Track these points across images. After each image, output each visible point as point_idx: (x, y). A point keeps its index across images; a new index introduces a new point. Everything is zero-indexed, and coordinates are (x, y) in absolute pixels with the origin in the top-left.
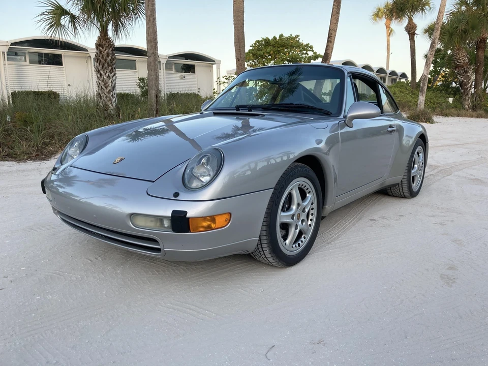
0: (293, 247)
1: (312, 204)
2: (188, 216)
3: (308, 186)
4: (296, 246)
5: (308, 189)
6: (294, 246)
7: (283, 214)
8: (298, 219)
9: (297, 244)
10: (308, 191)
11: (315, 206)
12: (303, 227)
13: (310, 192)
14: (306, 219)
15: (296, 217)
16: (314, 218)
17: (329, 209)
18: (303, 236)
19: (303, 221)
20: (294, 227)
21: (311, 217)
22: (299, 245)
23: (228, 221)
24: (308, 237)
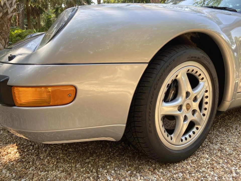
0: (182, 140)
1: (206, 91)
2: (9, 83)
4: (186, 139)
6: (183, 138)
7: (165, 104)
8: (188, 109)
9: (187, 136)
10: (201, 77)
11: (210, 94)
12: (195, 118)
13: (203, 79)
14: (198, 109)
15: (184, 108)
16: (208, 106)
17: (228, 104)
18: (196, 126)
19: (194, 112)
20: (182, 119)
21: (205, 106)
22: (190, 136)
23: (73, 96)
24: (201, 128)
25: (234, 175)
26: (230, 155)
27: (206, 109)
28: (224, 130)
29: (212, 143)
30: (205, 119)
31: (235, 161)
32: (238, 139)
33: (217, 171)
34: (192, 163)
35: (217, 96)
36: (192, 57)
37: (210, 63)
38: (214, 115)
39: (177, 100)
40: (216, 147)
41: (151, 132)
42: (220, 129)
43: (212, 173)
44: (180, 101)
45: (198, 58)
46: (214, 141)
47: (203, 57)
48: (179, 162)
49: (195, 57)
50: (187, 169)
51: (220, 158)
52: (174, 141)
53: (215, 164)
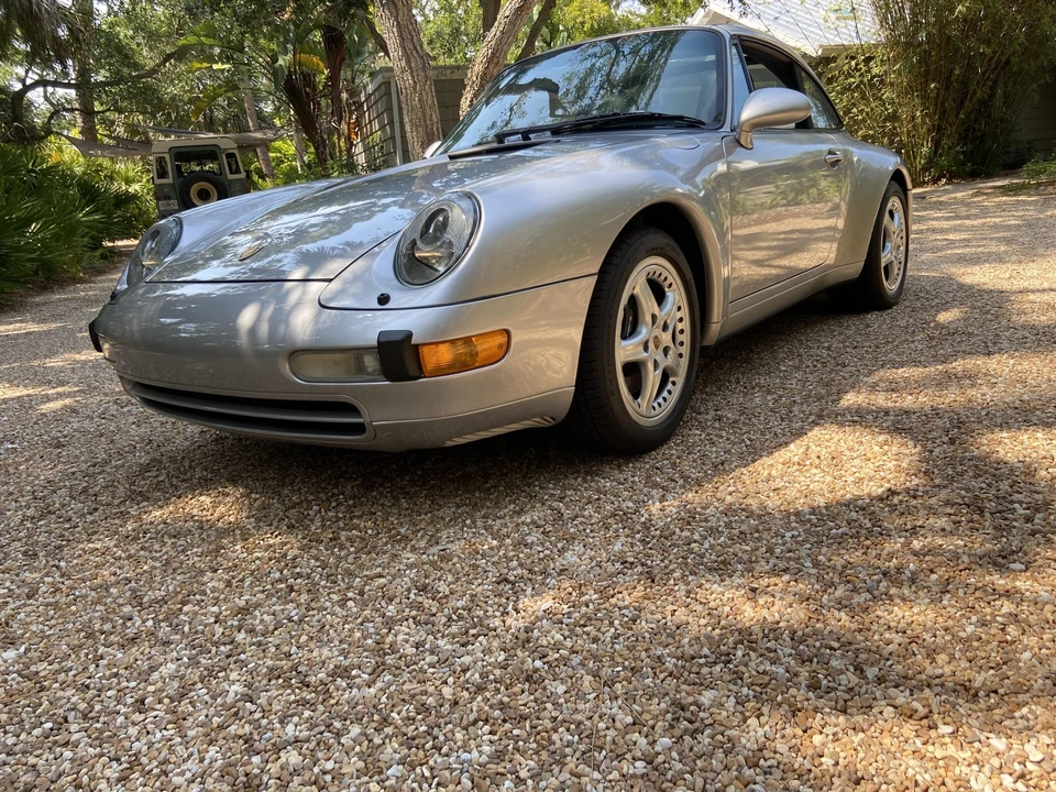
0: (654, 408)
1: (679, 308)
2: (414, 341)
3: (665, 274)
4: (660, 405)
5: (666, 279)
6: (656, 405)
7: (624, 343)
8: (657, 347)
9: (660, 400)
10: (668, 282)
11: (685, 313)
12: (670, 361)
13: (671, 285)
14: (672, 346)
15: (651, 345)
16: (686, 338)
17: (716, 328)
18: (671, 379)
19: (666, 350)
20: (650, 366)
21: (680, 338)
22: (665, 399)
23: (504, 348)
24: (680, 380)
25: (748, 442)
26: (736, 422)
27: (682, 344)
28: (715, 388)
29: (700, 414)
30: (684, 362)
31: (745, 429)
32: (744, 396)
33: (722, 445)
34: (678, 445)
35: (697, 314)
36: (652, 250)
37: (678, 254)
38: (697, 354)
39: (640, 333)
40: (709, 417)
41: (613, 395)
42: (708, 389)
43: (714, 449)
44: (644, 332)
45: (662, 249)
46: (702, 409)
47: (667, 244)
48: (654, 448)
49: (656, 248)
50: (672, 455)
51: (720, 430)
52: (643, 409)
53: (715, 438)
